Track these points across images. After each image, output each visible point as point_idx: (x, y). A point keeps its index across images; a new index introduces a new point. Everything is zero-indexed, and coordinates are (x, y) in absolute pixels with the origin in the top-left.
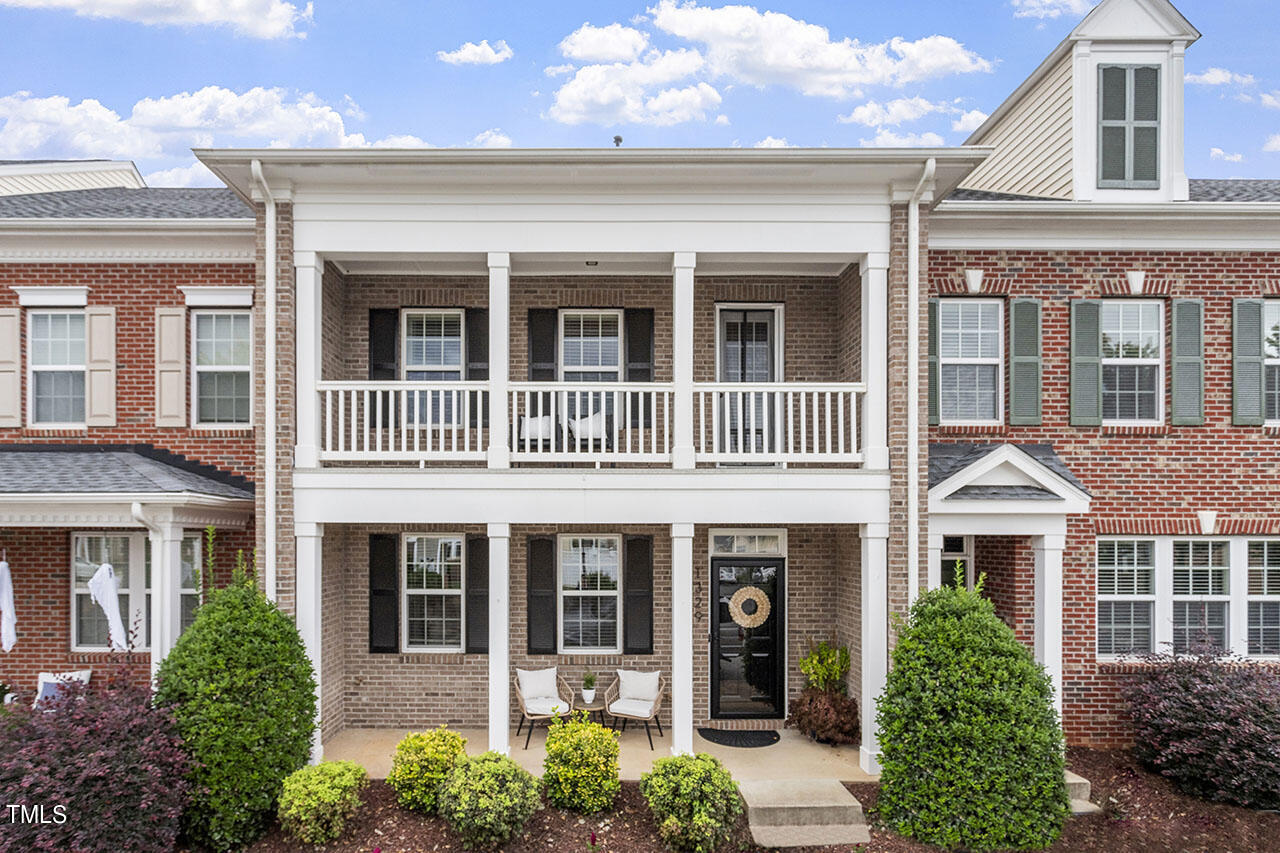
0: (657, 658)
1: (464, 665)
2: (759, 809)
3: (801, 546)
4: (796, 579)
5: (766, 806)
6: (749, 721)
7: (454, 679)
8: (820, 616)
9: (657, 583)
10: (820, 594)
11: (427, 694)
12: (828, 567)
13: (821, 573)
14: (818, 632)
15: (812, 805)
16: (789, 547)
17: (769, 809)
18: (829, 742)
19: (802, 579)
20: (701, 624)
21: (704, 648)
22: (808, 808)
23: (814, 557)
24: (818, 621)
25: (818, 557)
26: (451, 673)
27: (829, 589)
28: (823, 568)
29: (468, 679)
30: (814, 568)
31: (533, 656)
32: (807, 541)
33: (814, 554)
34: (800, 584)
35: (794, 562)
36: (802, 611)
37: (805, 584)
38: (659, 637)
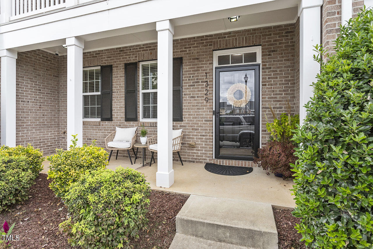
0: (185, 123)
1: (101, 126)
2: (183, 220)
3: (269, 55)
4: (266, 75)
5: (189, 218)
6: (237, 161)
7: (97, 132)
8: (282, 98)
9: (185, 83)
10: (283, 84)
11: (87, 139)
12: (289, 66)
13: (284, 71)
14: (281, 108)
15: (229, 225)
16: (262, 56)
17: (192, 222)
18: (279, 175)
19: (270, 75)
20: (208, 104)
21: (210, 118)
22: (225, 227)
23: (278, 61)
24: (282, 101)
25: (282, 61)
26: (96, 130)
27: (289, 81)
28: (285, 67)
29: (102, 132)
30: (278, 68)
31: (128, 122)
32: (273, 51)
33: (279, 59)
34: (269, 78)
35: (265, 65)
36: (270, 95)
37: (272, 78)
38: (186, 112)
